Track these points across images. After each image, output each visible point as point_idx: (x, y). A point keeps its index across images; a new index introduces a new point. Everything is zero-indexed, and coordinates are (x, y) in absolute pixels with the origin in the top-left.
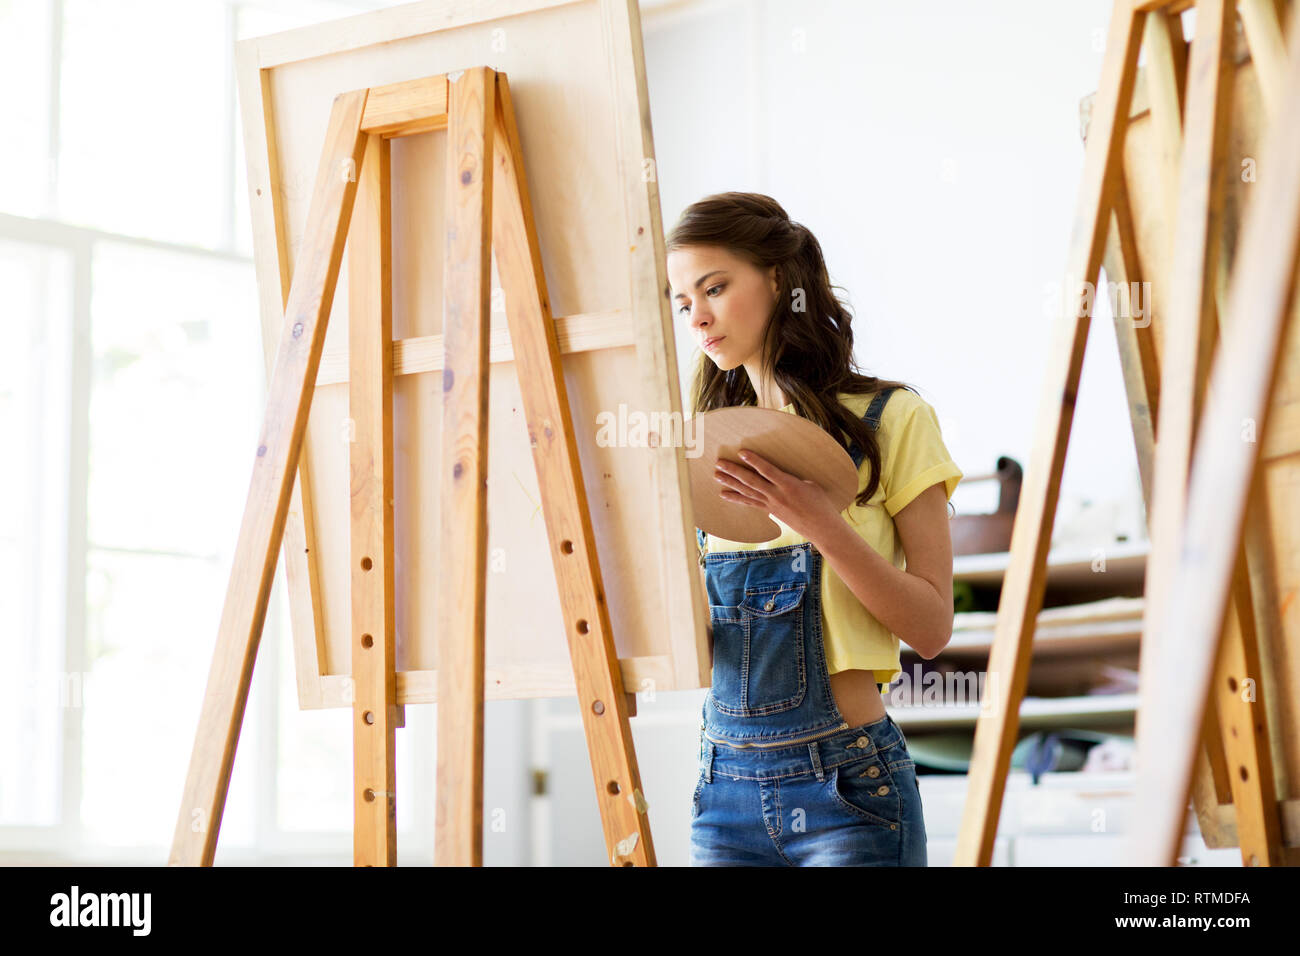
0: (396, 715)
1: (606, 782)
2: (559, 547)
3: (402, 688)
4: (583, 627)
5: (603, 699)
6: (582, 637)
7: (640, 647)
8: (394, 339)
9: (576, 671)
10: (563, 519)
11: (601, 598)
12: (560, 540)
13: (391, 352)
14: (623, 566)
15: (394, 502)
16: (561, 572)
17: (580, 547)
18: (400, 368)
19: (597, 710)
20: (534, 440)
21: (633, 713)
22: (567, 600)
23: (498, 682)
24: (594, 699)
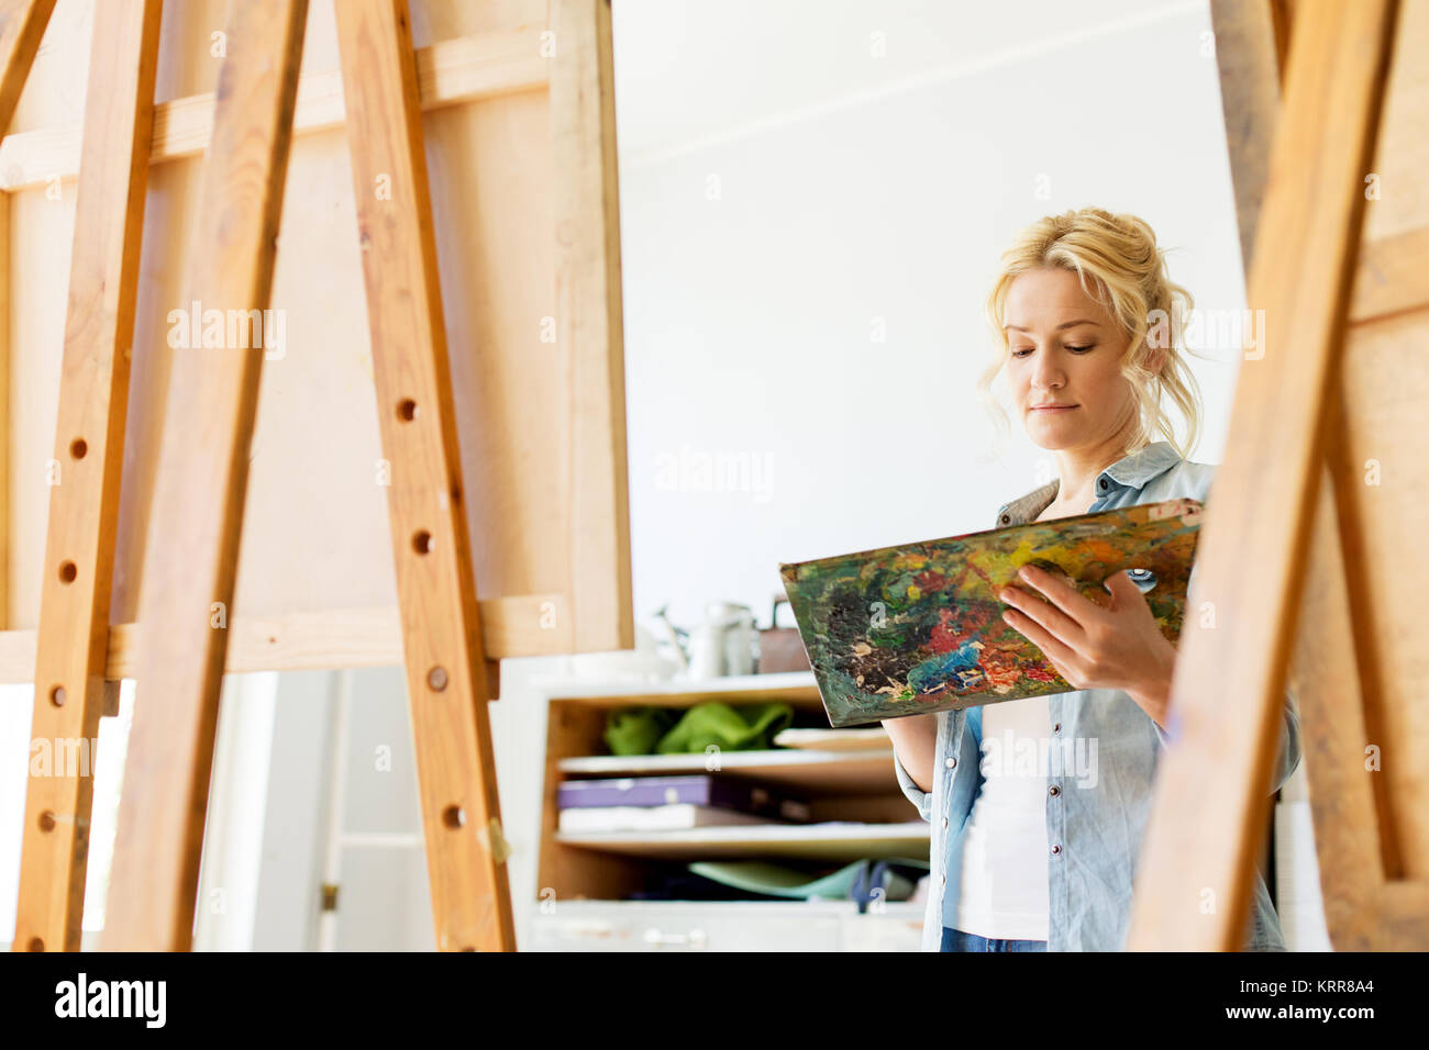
0: (103, 693)
1: (442, 806)
2: (393, 410)
3: (117, 651)
4: (422, 543)
5: (447, 663)
6: (419, 560)
7: (513, 579)
8: (157, 101)
9: (405, 617)
10: (404, 363)
11: (456, 494)
12: (395, 399)
13: (150, 119)
14: (496, 448)
15: (134, 354)
16: (391, 449)
17: (428, 412)
18: (161, 146)
19: (436, 682)
20: (365, 235)
21: (495, 695)
22: (400, 495)
23: (273, 640)
24: (431, 664)
